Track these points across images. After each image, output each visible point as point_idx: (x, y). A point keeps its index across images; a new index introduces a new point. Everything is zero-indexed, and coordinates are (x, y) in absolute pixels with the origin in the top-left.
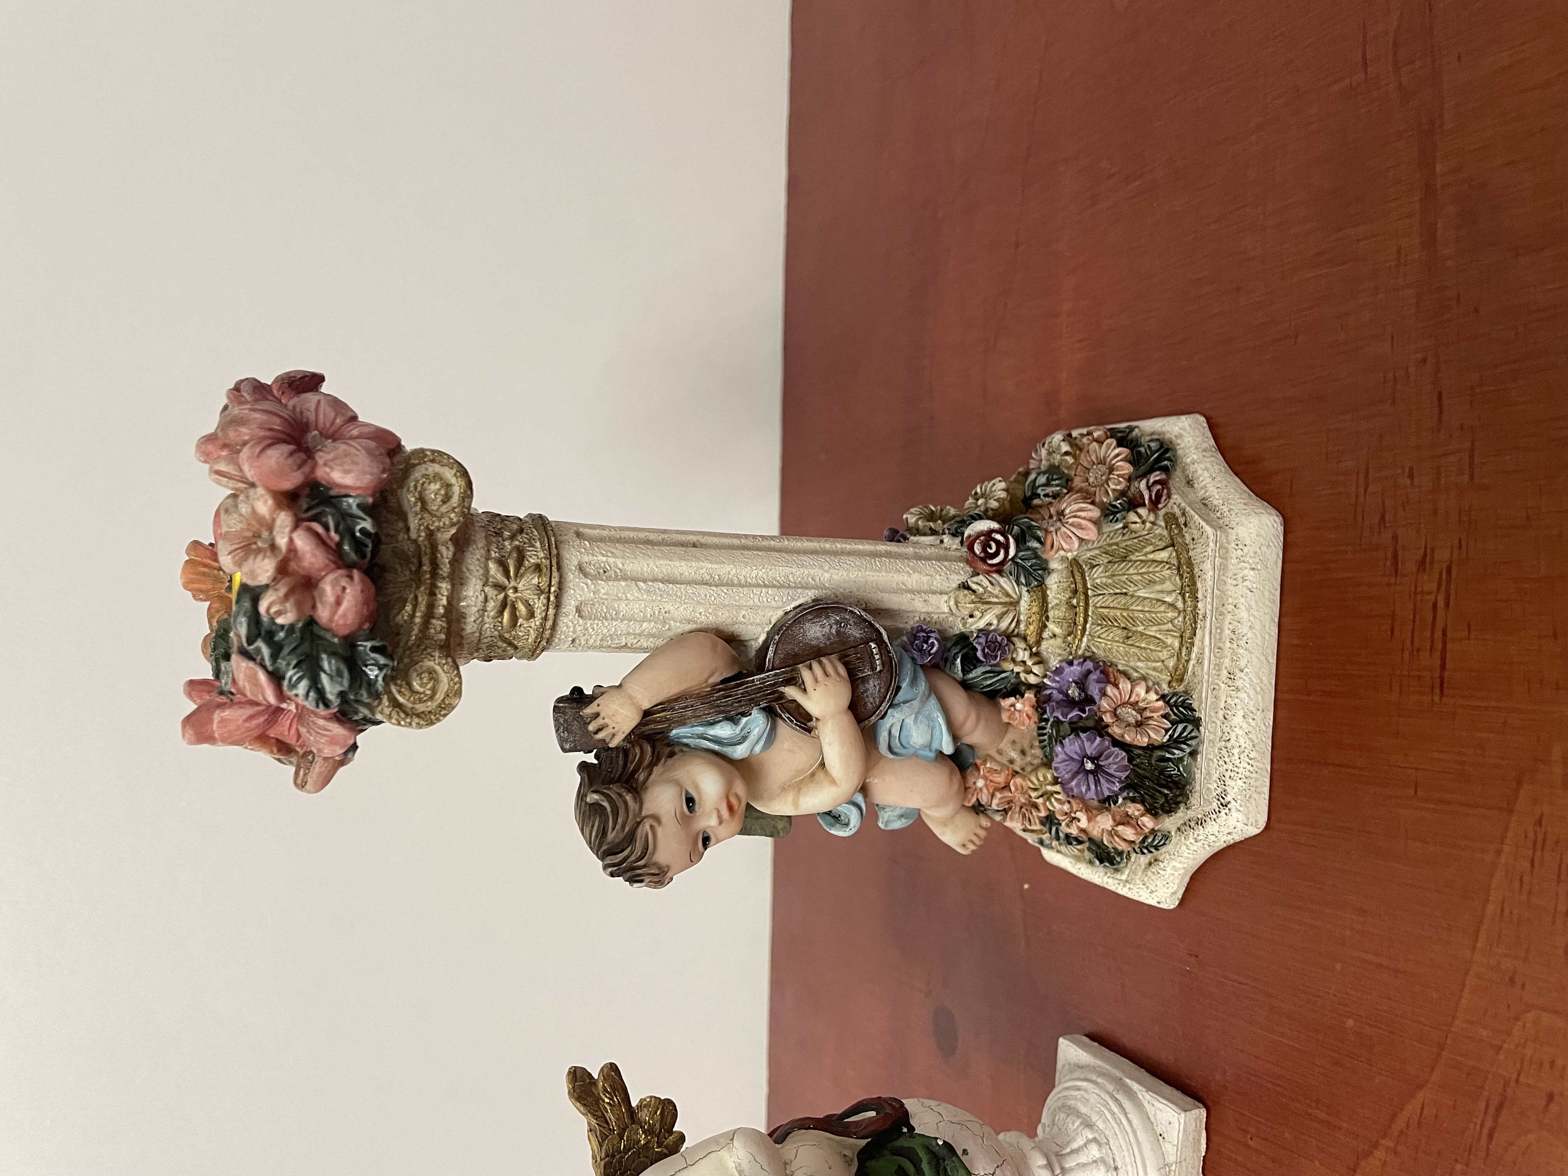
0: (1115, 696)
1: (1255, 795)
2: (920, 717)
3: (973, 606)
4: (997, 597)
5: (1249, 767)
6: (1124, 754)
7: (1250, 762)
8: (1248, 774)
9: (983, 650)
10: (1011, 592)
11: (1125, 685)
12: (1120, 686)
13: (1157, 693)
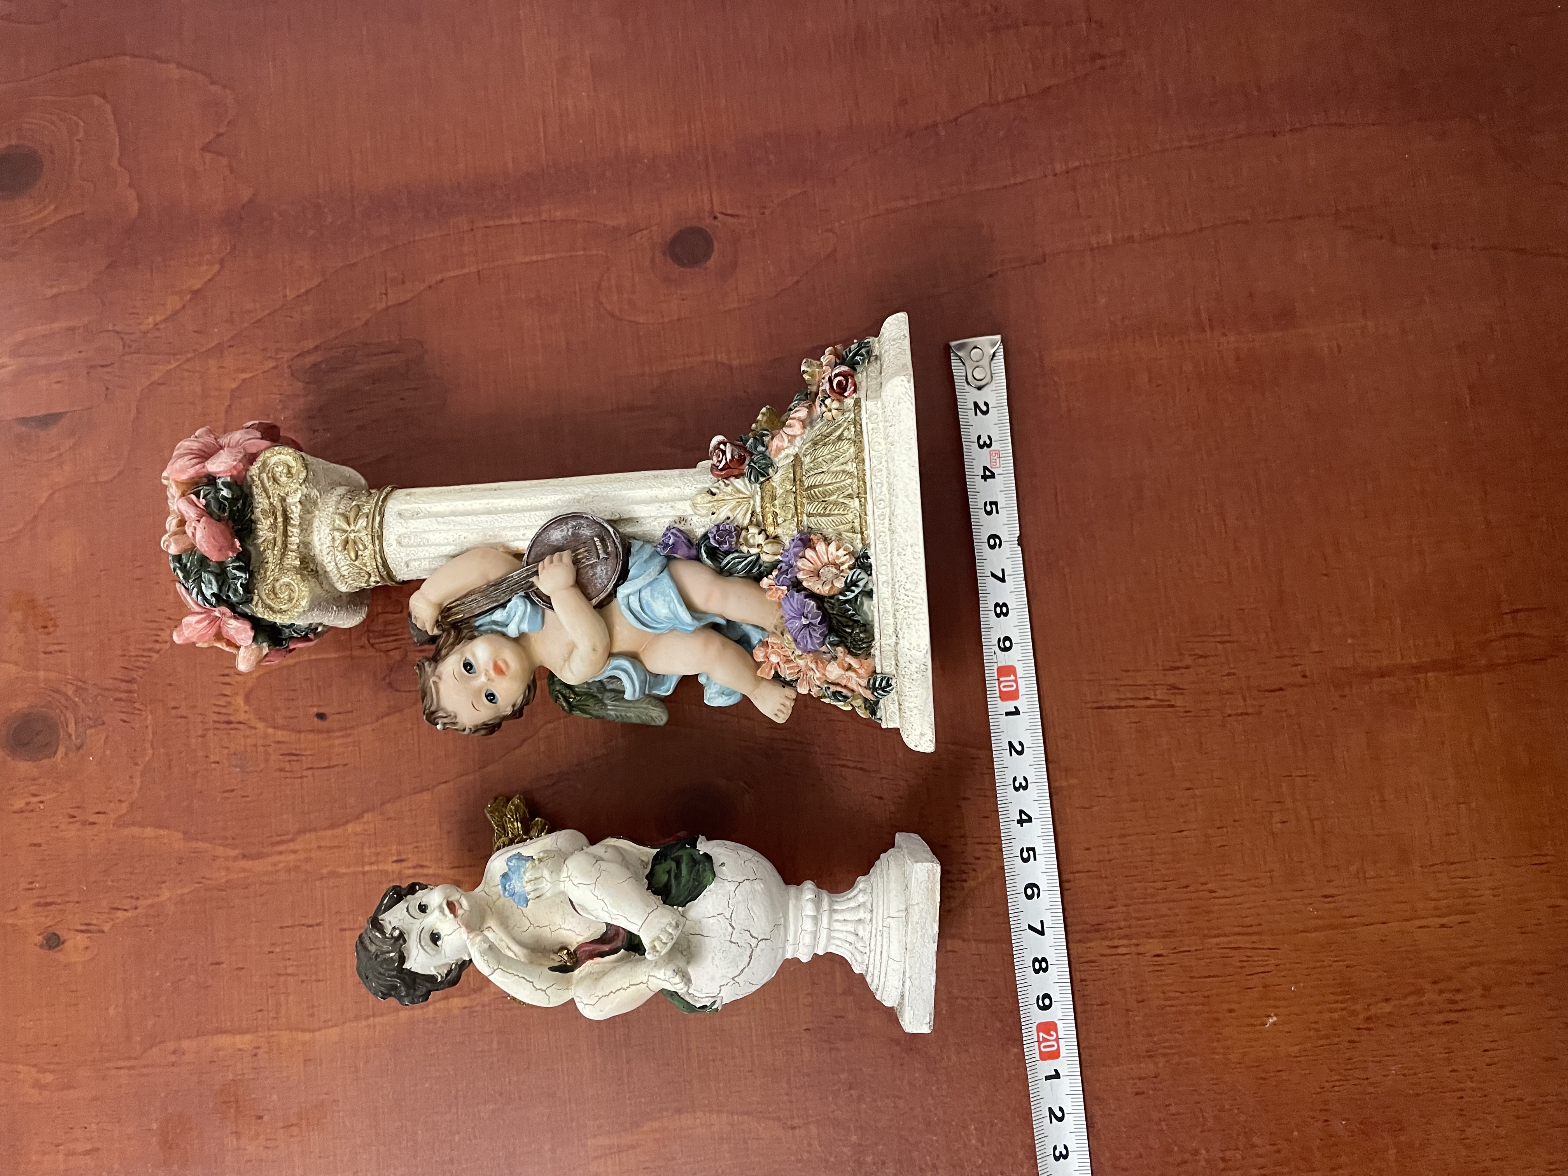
0: (812, 557)
1: (914, 622)
2: (656, 595)
3: (710, 505)
4: (731, 495)
5: (906, 598)
6: (813, 603)
7: (907, 593)
8: (906, 604)
9: (714, 538)
10: (743, 490)
11: (821, 547)
12: (817, 548)
13: (845, 550)
